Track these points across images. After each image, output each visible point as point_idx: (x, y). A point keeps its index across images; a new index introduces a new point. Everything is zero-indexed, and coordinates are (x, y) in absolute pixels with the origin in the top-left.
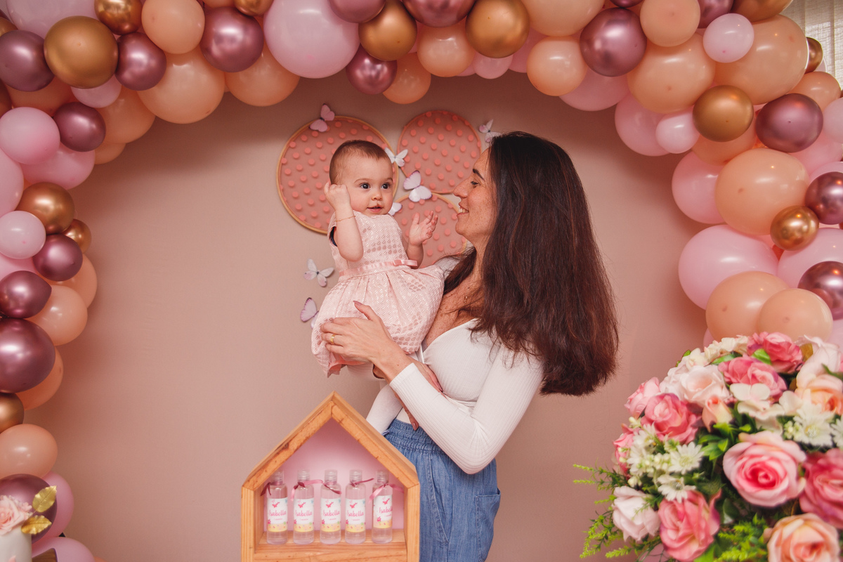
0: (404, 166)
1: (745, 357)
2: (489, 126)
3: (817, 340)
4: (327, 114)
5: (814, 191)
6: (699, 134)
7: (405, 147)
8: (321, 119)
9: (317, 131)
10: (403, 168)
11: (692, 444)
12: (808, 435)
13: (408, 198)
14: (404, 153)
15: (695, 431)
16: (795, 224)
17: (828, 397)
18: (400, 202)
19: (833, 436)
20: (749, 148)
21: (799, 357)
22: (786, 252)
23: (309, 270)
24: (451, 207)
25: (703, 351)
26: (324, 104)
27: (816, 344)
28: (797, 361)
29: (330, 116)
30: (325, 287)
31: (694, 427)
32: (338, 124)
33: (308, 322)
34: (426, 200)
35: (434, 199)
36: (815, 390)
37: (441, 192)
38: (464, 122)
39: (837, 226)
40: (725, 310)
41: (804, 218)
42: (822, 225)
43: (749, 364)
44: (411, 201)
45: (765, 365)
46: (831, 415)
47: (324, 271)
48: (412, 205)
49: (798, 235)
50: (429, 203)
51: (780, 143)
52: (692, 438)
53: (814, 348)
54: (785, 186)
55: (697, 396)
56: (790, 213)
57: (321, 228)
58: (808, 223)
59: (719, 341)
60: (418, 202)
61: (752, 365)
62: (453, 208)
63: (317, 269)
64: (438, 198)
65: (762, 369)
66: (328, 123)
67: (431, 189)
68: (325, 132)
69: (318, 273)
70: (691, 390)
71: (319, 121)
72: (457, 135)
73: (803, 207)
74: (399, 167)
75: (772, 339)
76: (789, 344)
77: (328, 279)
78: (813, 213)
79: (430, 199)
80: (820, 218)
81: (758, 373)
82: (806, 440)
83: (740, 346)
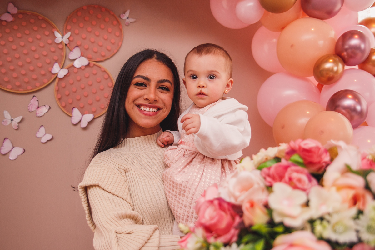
0: (69, 44)
1: (284, 162)
2: (127, 14)
3: (341, 144)
4: (13, 9)
5: (340, 43)
6: (264, 10)
7: (69, 31)
8: (8, 12)
9: (6, 21)
10: (68, 45)
11: (234, 246)
12: (335, 231)
13: (73, 66)
14: (68, 35)
15: (237, 232)
16: (329, 65)
17: (351, 193)
18: (68, 69)
19: (357, 231)
20: (297, 18)
21: (327, 158)
22: (325, 86)
23: (5, 119)
24: (103, 70)
25: (252, 159)
26: (10, 2)
27: (340, 147)
28: (325, 162)
29: (15, 11)
30: (17, 130)
31: (236, 228)
32: (21, 16)
33: (7, 155)
34: (86, 66)
35: (92, 65)
36: (340, 188)
37: (96, 60)
38: (109, 12)
39: (356, 67)
40: (283, 128)
41: (334, 62)
42: (347, 67)
43: (286, 168)
44: (75, 67)
45: (300, 168)
46: (354, 211)
47: (16, 119)
48: (76, 70)
49: (331, 74)
50: (88, 69)
51: (317, 13)
52: (235, 239)
53: (339, 151)
54: (321, 43)
55: (241, 199)
56: (324, 59)
57: (12, 89)
58: (337, 65)
59: (266, 149)
60: (80, 68)
61: (289, 169)
62: (105, 71)
63: (12, 117)
64: (94, 65)
65: (297, 171)
66: (13, 15)
67: (89, 58)
68: (11, 22)
69: (12, 120)
70: (237, 194)
71: (7, 14)
72: (105, 21)
73: (334, 55)
74: (66, 45)
75: (305, 144)
76: (319, 148)
77: (20, 125)
78: (340, 58)
79: (88, 65)
80: (345, 62)
81: (295, 175)
82: (334, 237)
83: (280, 151)
